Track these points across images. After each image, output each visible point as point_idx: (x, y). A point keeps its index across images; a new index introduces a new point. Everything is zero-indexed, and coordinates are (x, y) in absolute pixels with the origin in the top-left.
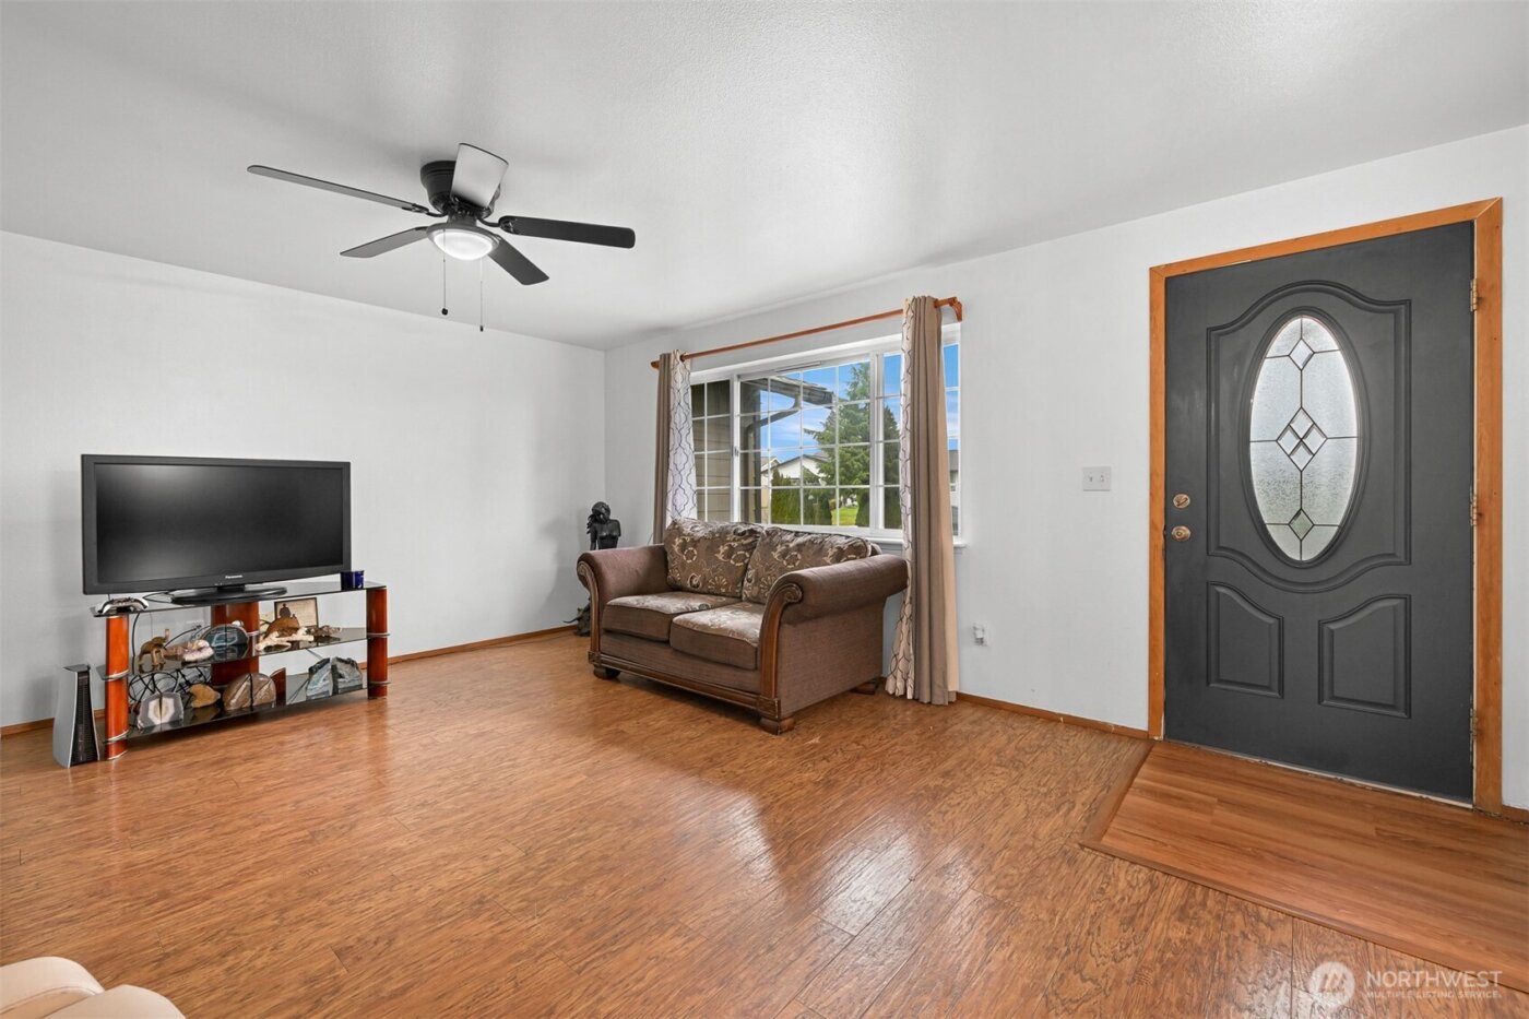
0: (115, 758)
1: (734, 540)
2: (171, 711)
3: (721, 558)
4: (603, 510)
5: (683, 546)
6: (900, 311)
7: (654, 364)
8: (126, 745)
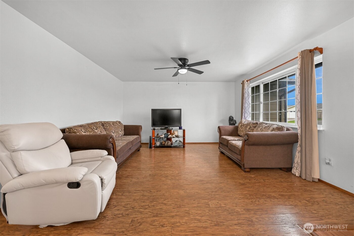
0: (153, 148)
1: (252, 125)
2: (159, 144)
3: (248, 129)
4: (231, 118)
5: (241, 126)
6: (297, 57)
7: (242, 83)
8: (154, 147)
